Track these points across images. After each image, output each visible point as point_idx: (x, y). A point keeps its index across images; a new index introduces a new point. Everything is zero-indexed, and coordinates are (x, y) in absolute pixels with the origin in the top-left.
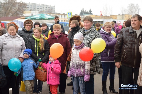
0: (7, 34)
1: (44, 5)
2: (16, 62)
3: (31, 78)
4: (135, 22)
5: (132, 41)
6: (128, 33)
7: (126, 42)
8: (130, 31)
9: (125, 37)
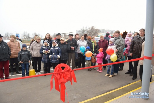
0: (80, 40)
1: (109, 30)
2: (83, 48)
3: (89, 60)
4: (142, 33)
5: (139, 42)
6: (137, 38)
7: (136, 43)
8: (138, 37)
9: (135, 40)
